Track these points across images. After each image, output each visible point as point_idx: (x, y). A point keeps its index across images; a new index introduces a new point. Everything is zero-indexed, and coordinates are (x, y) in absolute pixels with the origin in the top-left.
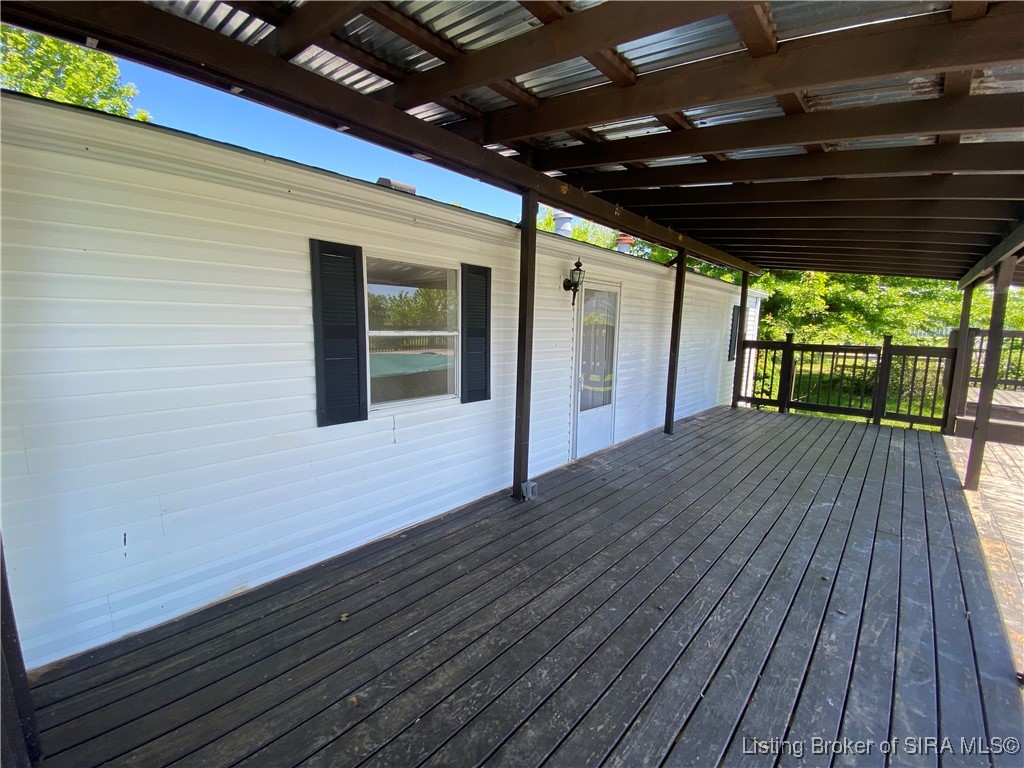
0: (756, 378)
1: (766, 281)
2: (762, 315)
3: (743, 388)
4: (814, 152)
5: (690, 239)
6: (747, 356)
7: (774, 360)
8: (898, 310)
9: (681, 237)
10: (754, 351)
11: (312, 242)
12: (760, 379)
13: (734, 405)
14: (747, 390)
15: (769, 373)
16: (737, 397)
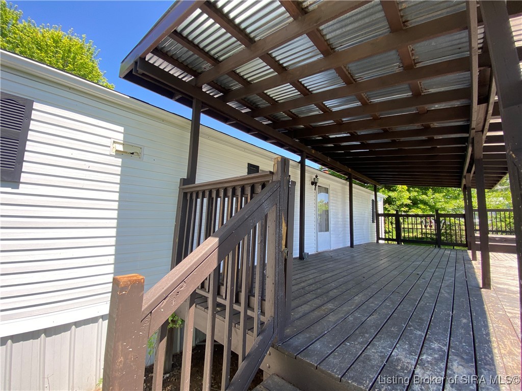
0: (386, 232)
1: (383, 191)
2: (384, 204)
3: (380, 234)
4: (394, 141)
5: (353, 171)
6: (380, 220)
7: (392, 223)
8: (442, 203)
9: (350, 170)
10: (383, 218)
11: (248, 164)
12: (387, 233)
13: (377, 242)
14: (382, 235)
15: (391, 230)
16: (378, 238)
